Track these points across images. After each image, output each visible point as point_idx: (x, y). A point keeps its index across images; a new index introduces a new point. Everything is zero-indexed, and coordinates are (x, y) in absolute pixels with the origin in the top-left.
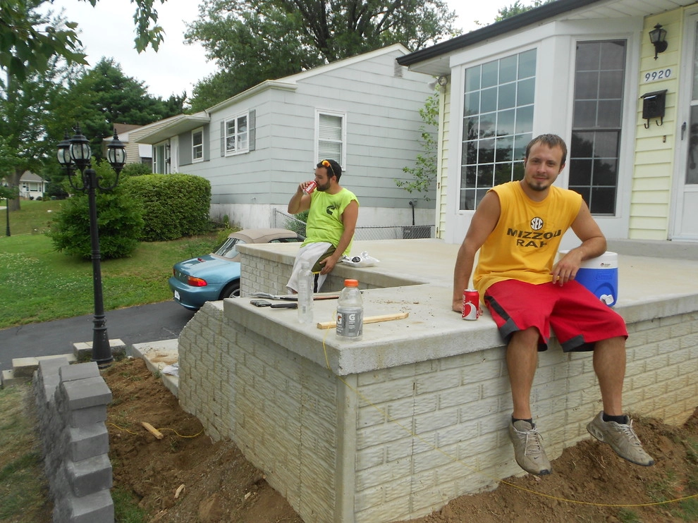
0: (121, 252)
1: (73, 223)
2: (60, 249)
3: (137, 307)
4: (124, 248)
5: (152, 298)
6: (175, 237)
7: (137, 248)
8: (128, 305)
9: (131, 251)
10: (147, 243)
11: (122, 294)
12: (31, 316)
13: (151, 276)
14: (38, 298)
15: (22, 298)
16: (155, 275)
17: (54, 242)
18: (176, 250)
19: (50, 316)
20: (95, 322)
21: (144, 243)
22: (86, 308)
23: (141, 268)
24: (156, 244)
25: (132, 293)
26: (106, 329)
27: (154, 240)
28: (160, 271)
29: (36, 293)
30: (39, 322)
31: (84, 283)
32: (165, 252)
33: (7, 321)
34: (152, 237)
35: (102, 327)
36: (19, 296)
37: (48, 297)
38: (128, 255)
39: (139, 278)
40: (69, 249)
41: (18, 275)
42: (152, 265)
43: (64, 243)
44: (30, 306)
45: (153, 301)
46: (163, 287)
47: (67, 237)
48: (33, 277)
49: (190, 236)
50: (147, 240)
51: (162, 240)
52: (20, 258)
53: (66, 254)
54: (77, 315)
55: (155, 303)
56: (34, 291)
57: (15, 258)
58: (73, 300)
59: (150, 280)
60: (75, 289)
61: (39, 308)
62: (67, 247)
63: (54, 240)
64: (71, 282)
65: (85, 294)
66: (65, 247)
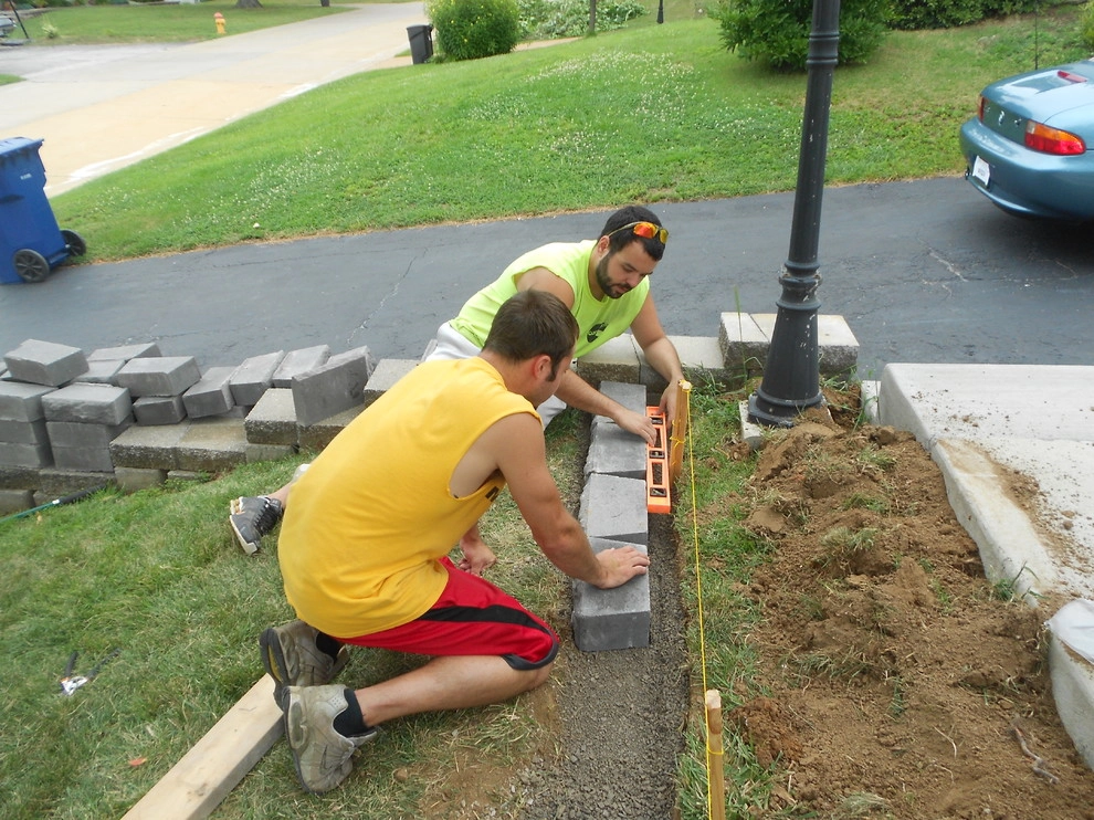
2: (731, 45)
3: (870, 187)
4: (853, 43)
5: (903, 166)
6: (968, 17)
7: (882, 45)
8: (850, 180)
9: (868, 50)
10: (901, 32)
11: (839, 153)
12: (665, 186)
13: (906, 111)
14: (681, 149)
15: (655, 147)
16: (915, 110)
17: (722, 30)
18: (968, 49)
19: (696, 189)
20: (784, 283)
21: (898, 34)
22: (763, 179)
23: (886, 92)
24: (923, 35)
25: (861, 150)
26: (814, 311)
27: (919, 26)
28: (926, 99)
29: (678, 136)
30: (675, 200)
31: (767, 121)
32: (941, 54)
33: (624, 192)
34: (915, 19)
35: (805, 304)
36: (651, 142)
37: (698, 147)
38: (859, 61)
39: (880, 114)
40: (747, 45)
41: (655, 98)
42: (910, 86)
43: (740, 32)
44: (666, 163)
45: (907, 174)
46: (932, 139)
47: (747, 19)
48: (679, 104)
49: (1002, 17)
50: (901, 26)
51: (936, 25)
52: (664, 63)
53: (740, 57)
54: (746, 194)
55: (911, 180)
56: (676, 133)
57: (657, 63)
58: (742, 158)
59: (903, 120)
60: (749, 134)
61: (680, 169)
62: (744, 42)
63: (723, 26)
64: (743, 118)
65: (765, 146)
66: (741, 42)
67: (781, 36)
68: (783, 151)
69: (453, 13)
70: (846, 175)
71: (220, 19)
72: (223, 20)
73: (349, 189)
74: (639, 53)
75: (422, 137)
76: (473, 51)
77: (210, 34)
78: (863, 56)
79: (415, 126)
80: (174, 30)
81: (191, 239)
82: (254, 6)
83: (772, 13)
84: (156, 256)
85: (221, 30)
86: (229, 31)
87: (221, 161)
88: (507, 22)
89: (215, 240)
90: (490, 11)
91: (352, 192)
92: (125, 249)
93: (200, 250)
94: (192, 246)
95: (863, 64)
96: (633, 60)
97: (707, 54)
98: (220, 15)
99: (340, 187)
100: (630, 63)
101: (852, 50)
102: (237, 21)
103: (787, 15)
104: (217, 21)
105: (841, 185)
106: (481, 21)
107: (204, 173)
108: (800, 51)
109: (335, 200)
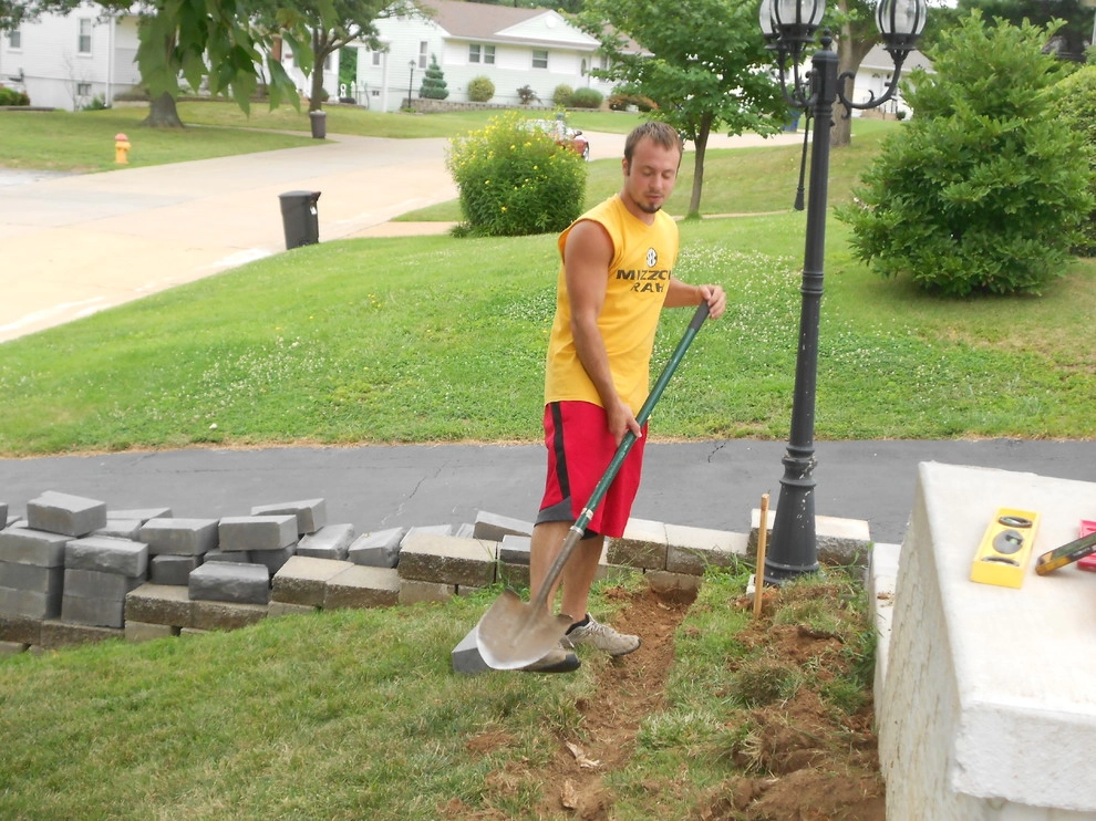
0: (1013, 281)
1: (906, 189)
2: (865, 256)
3: (1010, 443)
4: (1024, 269)
5: (1060, 423)
7: (1064, 275)
8: (988, 433)
9: (1044, 279)
12: (755, 420)
13: (1080, 359)
14: (783, 377)
15: (750, 372)
17: (854, 236)
29: (781, 362)
30: (765, 437)
31: (899, 354)
33: (702, 422)
36: (746, 366)
38: (1032, 292)
39: (1047, 359)
40: (884, 257)
43: (877, 240)
44: (761, 393)
45: (1060, 433)
47: (885, 227)
52: (779, 269)
53: (875, 272)
54: (856, 437)
55: (1063, 440)
56: (778, 358)
57: (770, 268)
58: (859, 395)
59: (1072, 370)
60: (873, 367)
61: (778, 402)
62: (882, 254)
63: (856, 232)
64: (869, 347)
65: (891, 383)
66: (878, 253)
67: (928, 251)
68: (915, 391)
69: (489, 170)
70: (986, 427)
71: (122, 142)
72: (126, 145)
73: (340, 390)
74: (750, 252)
75: (439, 335)
76: (513, 225)
77: (105, 163)
78: (1037, 286)
79: (430, 321)
80: (48, 151)
81: (123, 438)
82: (172, 125)
83: (918, 222)
84: (74, 454)
85: (121, 157)
86: (134, 161)
87: (151, 344)
88: (569, 189)
89: (156, 440)
90: (544, 172)
91: (343, 396)
92: (32, 443)
93: (135, 451)
94: (125, 446)
95: (1035, 297)
96: (739, 260)
97: (841, 263)
98: (124, 136)
99: (325, 389)
100: (733, 264)
101: (1022, 277)
102: (146, 146)
103: (935, 227)
104: (119, 144)
105: (977, 439)
106: (529, 186)
107: (133, 356)
108: (952, 273)
109: (320, 404)
